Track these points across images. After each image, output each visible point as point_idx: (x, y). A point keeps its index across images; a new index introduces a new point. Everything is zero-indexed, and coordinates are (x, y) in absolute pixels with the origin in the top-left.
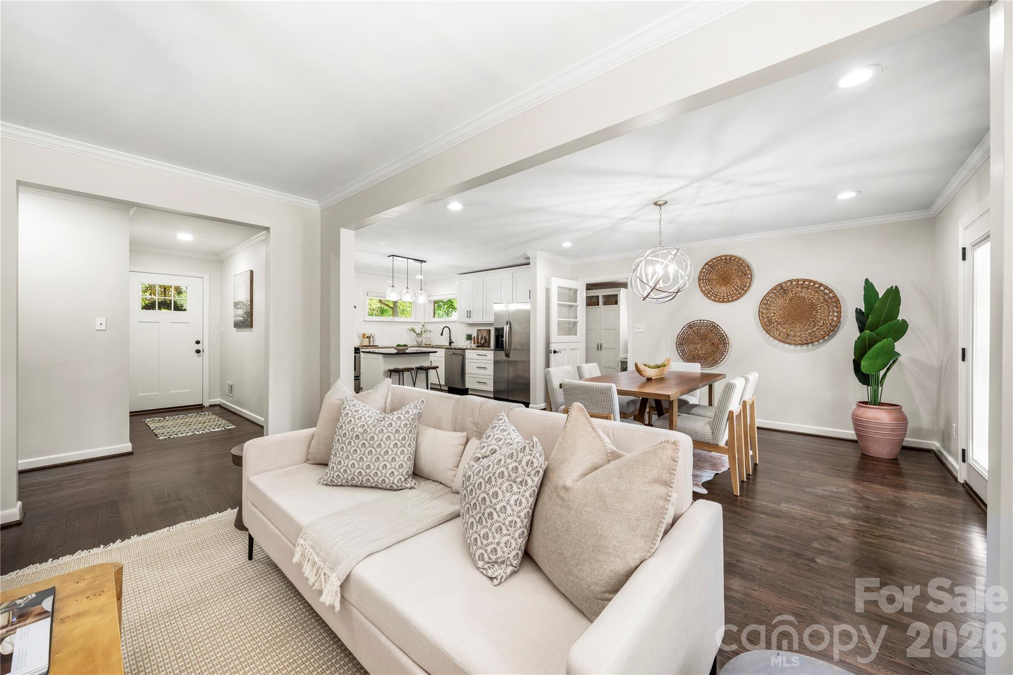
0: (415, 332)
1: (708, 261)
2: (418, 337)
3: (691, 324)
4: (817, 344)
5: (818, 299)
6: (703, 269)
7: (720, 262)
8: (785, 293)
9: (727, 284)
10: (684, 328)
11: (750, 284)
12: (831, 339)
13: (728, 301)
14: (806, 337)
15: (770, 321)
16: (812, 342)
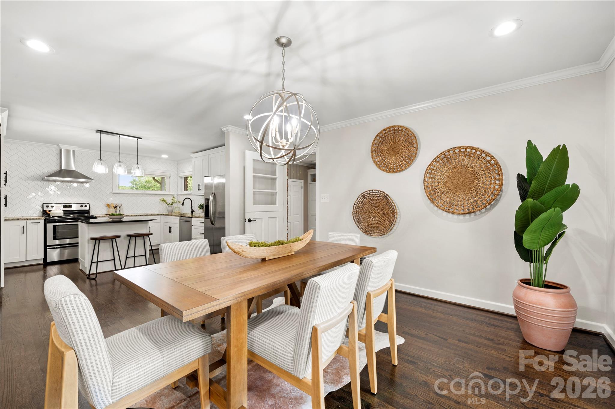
0: (166, 202)
1: (378, 132)
2: (169, 207)
3: (364, 193)
4: (479, 213)
5: (480, 167)
6: (374, 140)
7: (389, 133)
8: (448, 162)
9: (397, 154)
10: (359, 198)
11: (416, 153)
12: (493, 208)
13: (397, 171)
14: (468, 206)
15: (434, 190)
16: (474, 212)
